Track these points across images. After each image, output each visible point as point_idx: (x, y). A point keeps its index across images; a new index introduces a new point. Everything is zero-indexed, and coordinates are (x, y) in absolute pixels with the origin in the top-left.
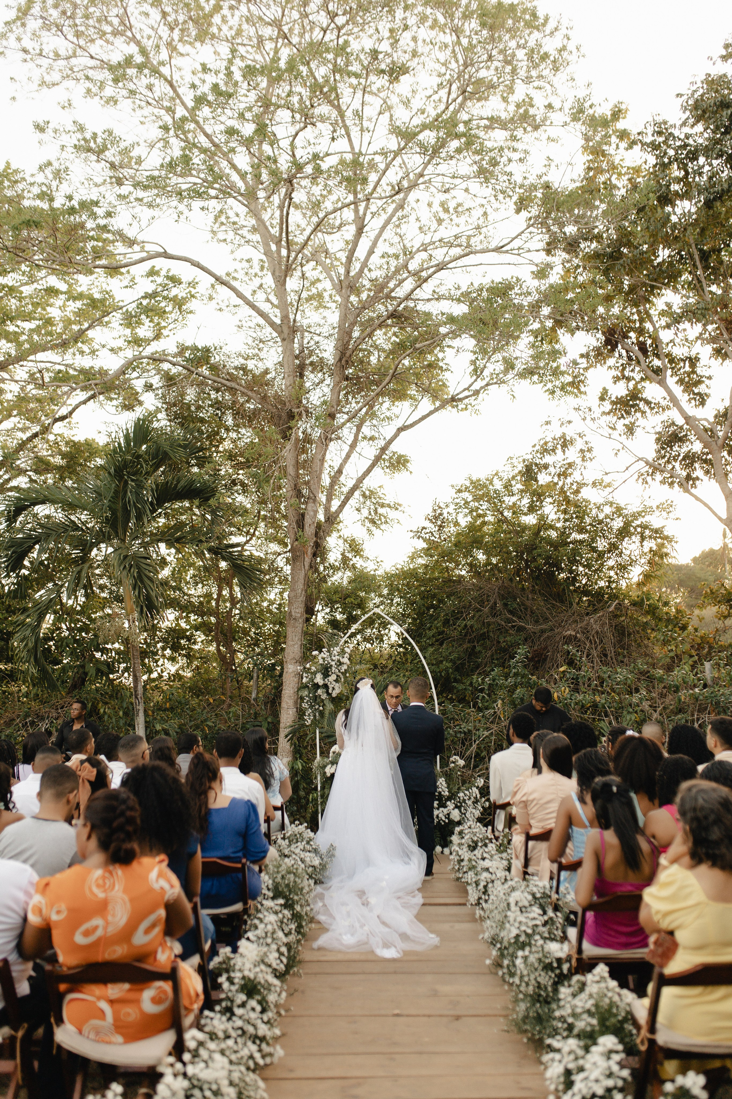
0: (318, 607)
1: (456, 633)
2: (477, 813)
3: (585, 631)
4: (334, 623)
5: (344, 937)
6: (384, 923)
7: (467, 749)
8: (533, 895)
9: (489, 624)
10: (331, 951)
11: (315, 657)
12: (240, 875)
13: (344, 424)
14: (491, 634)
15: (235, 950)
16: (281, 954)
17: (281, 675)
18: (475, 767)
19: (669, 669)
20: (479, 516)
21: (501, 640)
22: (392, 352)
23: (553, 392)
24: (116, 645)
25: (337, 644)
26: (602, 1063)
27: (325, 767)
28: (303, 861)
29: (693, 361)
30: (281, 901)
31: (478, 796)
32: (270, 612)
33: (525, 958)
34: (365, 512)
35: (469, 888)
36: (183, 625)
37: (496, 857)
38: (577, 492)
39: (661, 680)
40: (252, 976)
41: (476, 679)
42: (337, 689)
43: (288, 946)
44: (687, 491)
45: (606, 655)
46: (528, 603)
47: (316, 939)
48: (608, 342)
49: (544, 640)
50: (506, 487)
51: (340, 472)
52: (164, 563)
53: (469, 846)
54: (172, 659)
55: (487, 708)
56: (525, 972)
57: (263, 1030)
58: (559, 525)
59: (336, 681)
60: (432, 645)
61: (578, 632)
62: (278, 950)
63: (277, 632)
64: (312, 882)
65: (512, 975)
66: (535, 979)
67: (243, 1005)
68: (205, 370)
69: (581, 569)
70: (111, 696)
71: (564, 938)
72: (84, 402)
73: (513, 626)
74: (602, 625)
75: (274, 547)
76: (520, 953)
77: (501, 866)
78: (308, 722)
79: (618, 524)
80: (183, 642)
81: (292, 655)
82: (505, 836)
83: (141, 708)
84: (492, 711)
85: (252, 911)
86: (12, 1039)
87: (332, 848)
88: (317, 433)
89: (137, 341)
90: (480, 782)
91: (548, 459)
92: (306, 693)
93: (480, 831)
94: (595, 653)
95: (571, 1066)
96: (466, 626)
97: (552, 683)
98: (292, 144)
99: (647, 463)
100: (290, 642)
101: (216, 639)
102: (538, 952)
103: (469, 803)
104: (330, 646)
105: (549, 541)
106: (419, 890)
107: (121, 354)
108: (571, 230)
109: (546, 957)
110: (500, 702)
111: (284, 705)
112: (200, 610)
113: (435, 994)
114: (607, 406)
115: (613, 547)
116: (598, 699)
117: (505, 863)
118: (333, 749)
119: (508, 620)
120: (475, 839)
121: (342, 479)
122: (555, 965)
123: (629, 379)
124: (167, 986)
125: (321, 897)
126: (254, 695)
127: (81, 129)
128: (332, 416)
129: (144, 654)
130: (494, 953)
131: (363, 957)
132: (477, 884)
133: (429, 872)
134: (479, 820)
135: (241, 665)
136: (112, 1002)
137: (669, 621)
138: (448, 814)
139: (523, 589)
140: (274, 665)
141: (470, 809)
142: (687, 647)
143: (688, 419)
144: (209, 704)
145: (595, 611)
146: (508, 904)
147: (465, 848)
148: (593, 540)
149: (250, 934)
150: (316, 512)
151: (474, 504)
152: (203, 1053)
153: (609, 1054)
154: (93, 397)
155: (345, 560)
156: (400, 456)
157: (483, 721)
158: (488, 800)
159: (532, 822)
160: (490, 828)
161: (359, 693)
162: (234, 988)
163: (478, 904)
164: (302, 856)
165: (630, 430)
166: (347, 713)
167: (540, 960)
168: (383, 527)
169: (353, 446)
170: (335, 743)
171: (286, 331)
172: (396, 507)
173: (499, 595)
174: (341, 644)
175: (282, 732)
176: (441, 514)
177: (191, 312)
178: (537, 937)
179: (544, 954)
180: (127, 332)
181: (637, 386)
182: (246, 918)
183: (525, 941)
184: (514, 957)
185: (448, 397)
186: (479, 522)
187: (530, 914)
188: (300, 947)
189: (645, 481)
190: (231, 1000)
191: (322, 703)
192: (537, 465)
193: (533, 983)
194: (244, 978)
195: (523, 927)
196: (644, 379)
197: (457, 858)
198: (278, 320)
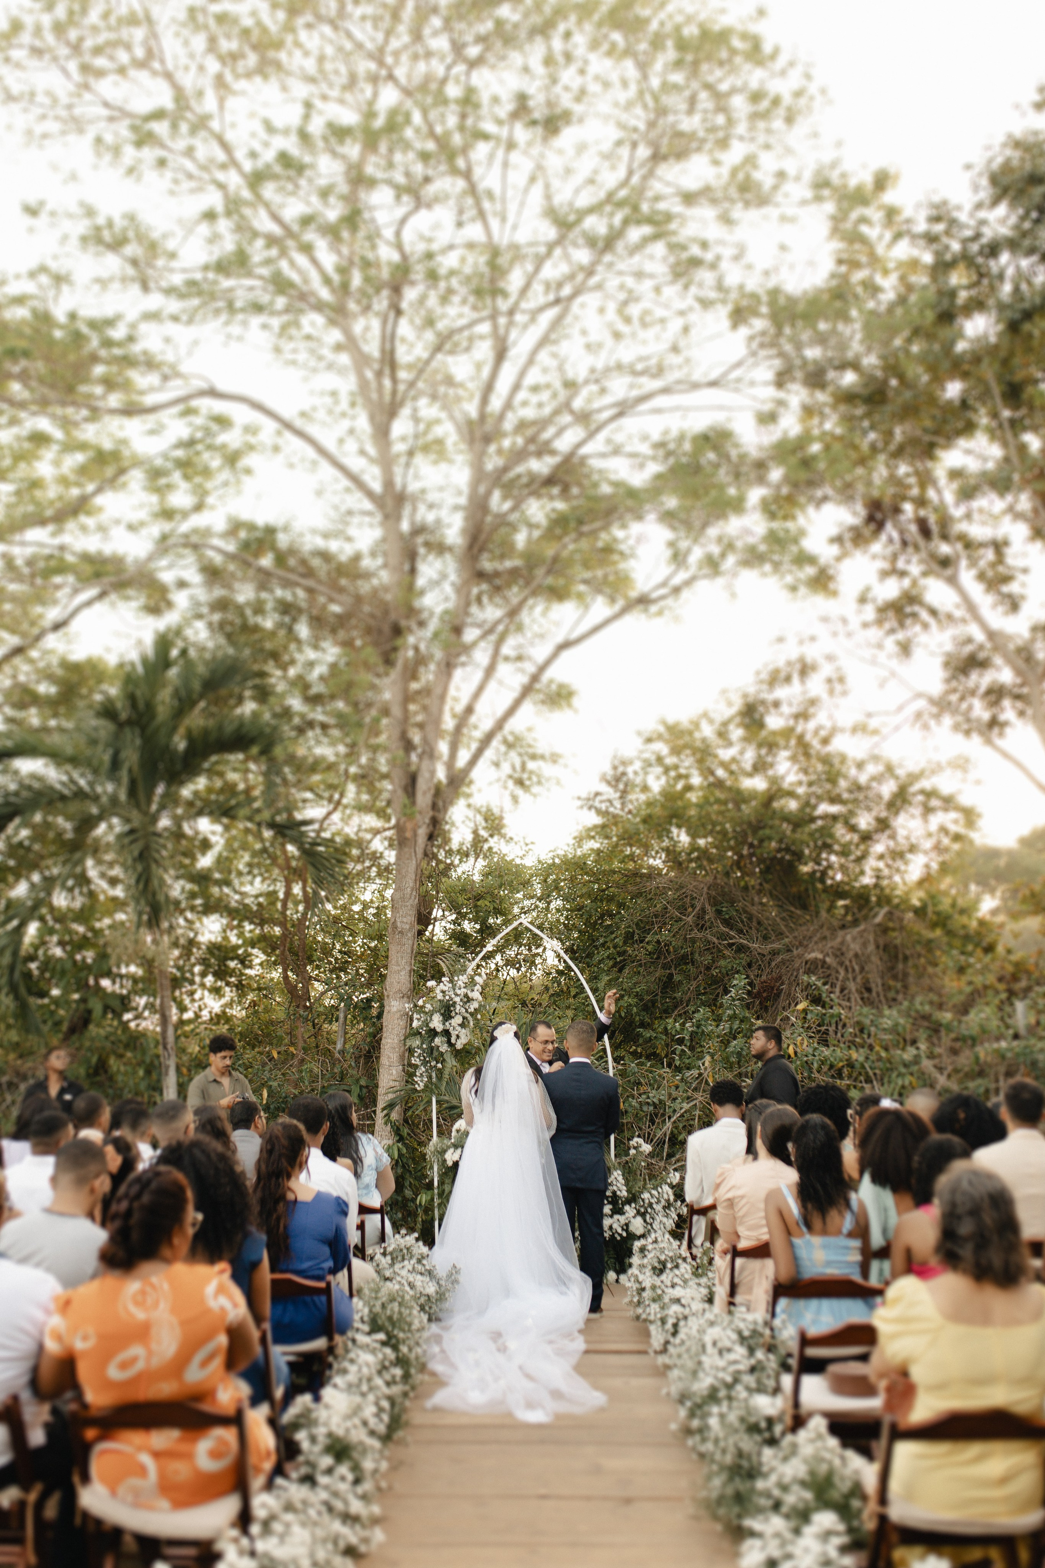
0: (437, 913)
1: (643, 954)
2: (670, 1224)
3: (839, 953)
4: (460, 938)
5: (470, 1394)
6: (529, 1377)
7: (658, 1129)
8: (740, 1333)
9: (693, 941)
10: (450, 1412)
11: (431, 990)
12: (324, 1298)
13: (474, 644)
14: (696, 957)
15: (317, 1399)
16: (382, 1409)
17: (380, 1016)
18: (670, 1156)
19: (964, 1009)
20: (680, 777)
21: (712, 966)
22: (550, 529)
23: (793, 589)
24: (133, 969)
25: (464, 971)
26: (817, 1548)
27: (444, 1151)
28: (412, 1286)
29: (999, 546)
30: (381, 1336)
31: (672, 1198)
32: (366, 920)
33: (722, 1416)
34: (506, 768)
35: (653, 1328)
36: (234, 939)
37: (690, 1283)
38: (825, 741)
39: (950, 1028)
40: (340, 1432)
41: (672, 1024)
42: (463, 1038)
43: (391, 1400)
44: (989, 742)
45: (869, 990)
46: (754, 910)
47: (429, 1395)
48: (870, 519)
49: (777, 966)
50: (720, 734)
51: (469, 710)
52: (206, 845)
53: (654, 1268)
54: (216, 991)
55: (688, 1068)
56: (722, 1435)
57: (356, 1506)
58: (801, 790)
59: (462, 1025)
60: (607, 972)
61: (828, 954)
62: (377, 1404)
63: (374, 950)
64: (425, 1318)
66: (736, 1446)
67: (329, 1471)
68: (266, 561)
69: (833, 858)
70: (127, 1046)
71: (777, 1390)
72: (89, 603)
73: (731, 945)
74: (865, 945)
75: (371, 821)
76: (715, 1410)
77: (698, 1296)
78: (420, 1086)
79: (887, 789)
80: (232, 964)
81: (396, 987)
82: (705, 1253)
83: (172, 1063)
84: (695, 1072)
85: (340, 1350)
86: (21, 1505)
87: (455, 1271)
88: (436, 655)
89: (167, 514)
90: (675, 1178)
91: (781, 693)
92: (418, 1043)
93: (669, 1246)
94: (852, 986)
95: (776, 1553)
96: (658, 943)
98: (398, 234)
99: (930, 699)
100: (393, 967)
101: (282, 961)
102: (739, 1408)
103: (658, 1208)
104: (452, 975)
105: (786, 818)
106: (580, 1331)
107: (144, 532)
108: (813, 353)
109: (752, 1416)
110: (708, 1059)
111: (384, 1060)
112: (259, 916)
113: (598, 1470)
114: (869, 612)
115: (883, 825)
116: (855, 1055)
117: (704, 1291)
118: (456, 1126)
119: (722, 936)
120: (663, 1257)
121: (473, 719)
122: (764, 1426)
123: (903, 574)
124: (229, 1435)
125: (438, 1339)
126: (339, 1046)
127: (90, 212)
128: (457, 630)
129: (176, 983)
130: (683, 1413)
132: (663, 1321)
133: (595, 1306)
134: (672, 1231)
135: (319, 999)
136: (157, 1455)
137: (967, 938)
138: (627, 1224)
139: (746, 888)
140: (369, 1000)
141: (660, 1218)
142: (991, 979)
143: (992, 635)
144: (272, 1059)
145: (855, 923)
146: (704, 1347)
147: (648, 1272)
148: (852, 813)
149: (337, 1380)
150: (433, 773)
151: (670, 761)
152: (277, 1527)
153: (826, 1535)
154: (102, 595)
155: (478, 841)
156: (561, 686)
157: (682, 1086)
159: (742, 1231)
160: (685, 1242)
161: (496, 1044)
162: (317, 1449)
163: (665, 1350)
164: (411, 1280)
165: (905, 649)
166: (478, 1073)
167: (742, 1420)
168: (535, 789)
169: (490, 671)
170: (460, 1116)
171: (390, 502)
172: (554, 758)
173: (709, 897)
174: (470, 971)
175: (382, 1102)
176: (624, 774)
177: (248, 471)
178: (739, 1388)
179: (749, 1410)
180: (154, 499)
181: (914, 583)
182: (331, 1359)
183: (722, 1393)
184: (705, 1416)
185: (634, 594)
186: (680, 786)
187: (732, 1357)
188: (408, 1403)
189: (926, 727)
190: (312, 1465)
191: (440, 1058)
192: (763, 702)
193: (732, 1449)
194: (330, 1435)
195: (721, 1375)
196: (925, 574)
197: (636, 1286)
198: (377, 486)
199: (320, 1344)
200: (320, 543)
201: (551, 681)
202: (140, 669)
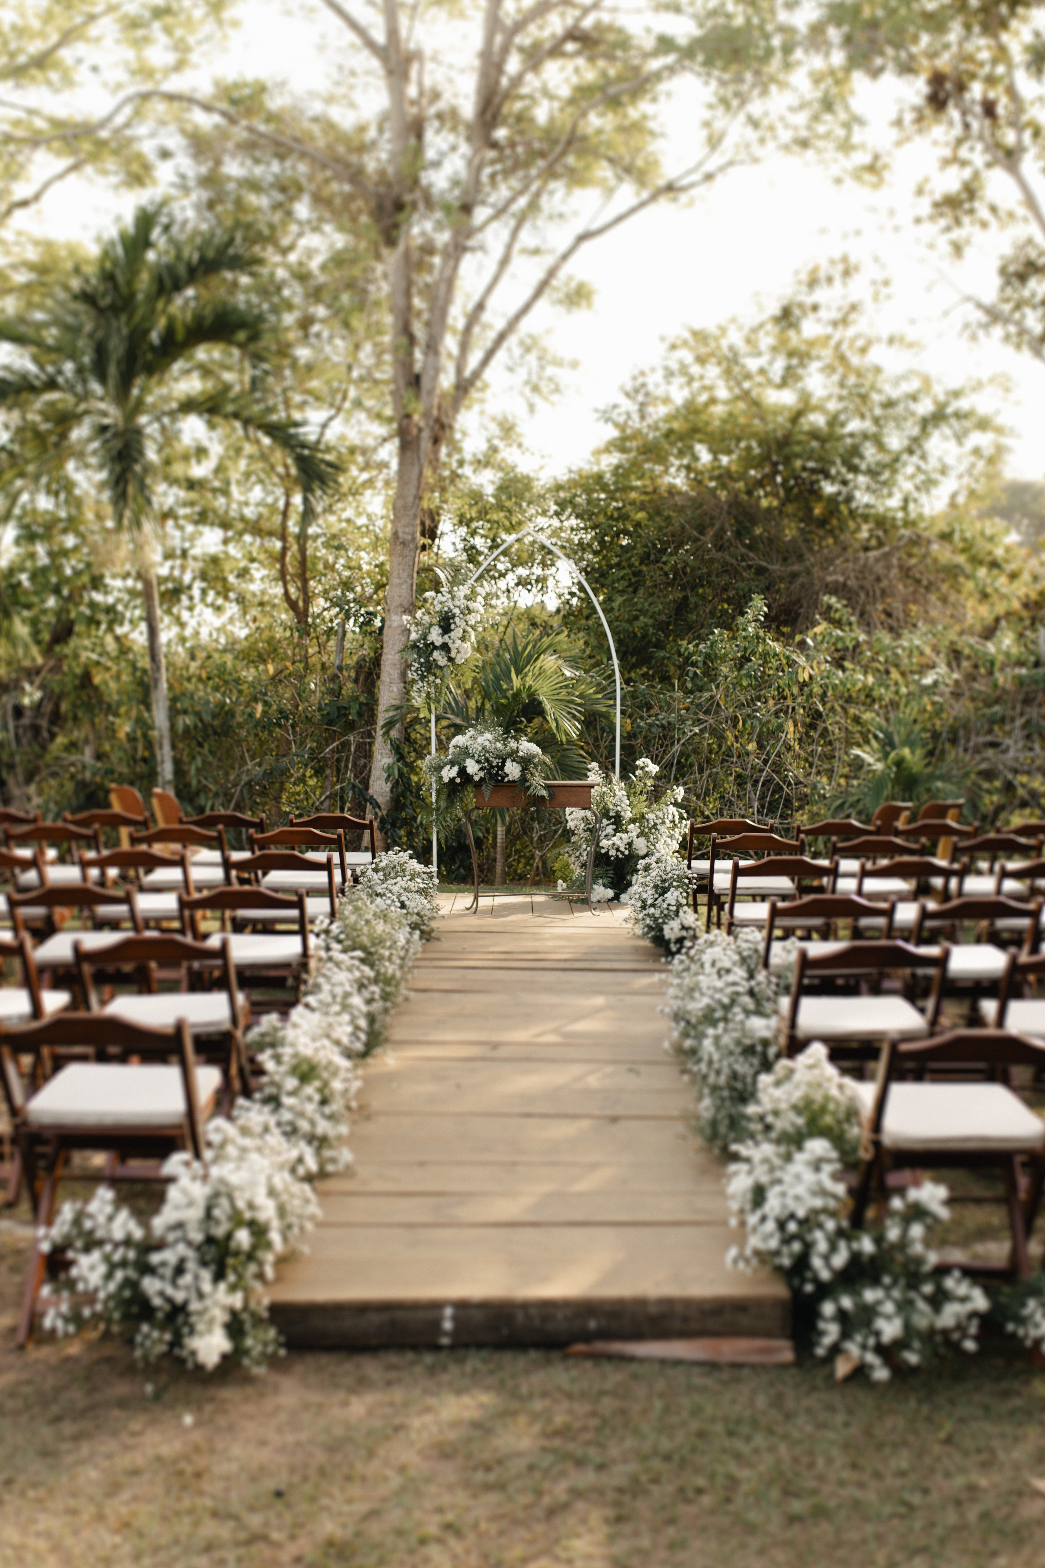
0: (444, 526)
1: (659, 575)
3: (861, 576)
4: (469, 553)
7: (666, 752)
9: (712, 561)
11: (429, 601)
13: (485, 226)
14: (714, 578)
15: (285, 1018)
16: (357, 1028)
17: (381, 631)
20: (704, 388)
21: (729, 588)
22: (572, 101)
23: (838, 181)
25: (465, 581)
26: (809, 1177)
27: (440, 769)
30: (359, 953)
33: (717, 1039)
36: (233, 552)
38: (863, 350)
40: (308, 1053)
41: (686, 646)
42: (463, 653)
43: (370, 1018)
48: (933, 97)
49: (797, 589)
50: (748, 341)
51: (480, 307)
54: (217, 608)
55: (701, 690)
56: (716, 1057)
57: (323, 1127)
58: (830, 405)
59: (462, 639)
61: (850, 577)
62: (352, 1023)
66: (730, 1066)
67: (293, 1093)
68: (259, 123)
69: (860, 479)
71: (774, 1012)
72: (61, 176)
73: (750, 567)
74: (888, 568)
76: (711, 1031)
78: (418, 703)
79: (925, 407)
81: (397, 601)
83: (162, 677)
84: (707, 696)
88: (443, 238)
89: (144, 71)
91: (820, 295)
92: (415, 656)
93: (676, 865)
95: (764, 1179)
99: (980, 306)
101: (282, 576)
102: (735, 1030)
103: (662, 828)
104: (451, 585)
105: (815, 434)
107: (120, 92)
109: (747, 1038)
110: (721, 682)
111: (384, 677)
112: (259, 528)
115: (914, 446)
116: (871, 679)
118: (454, 742)
119: (742, 557)
121: (486, 317)
122: (759, 1048)
123: (964, 163)
126: (338, 662)
128: (467, 208)
130: (676, 1032)
135: (320, 614)
138: (630, 843)
140: (371, 614)
145: (879, 546)
148: (882, 431)
149: (311, 1000)
151: (694, 370)
152: (232, 1151)
153: (816, 1165)
154: (75, 168)
156: (580, 285)
157: (693, 708)
162: (283, 1069)
165: (958, 249)
167: (738, 1042)
169: (504, 262)
171: (394, 57)
173: (729, 514)
174: (471, 581)
175: (382, 718)
176: (644, 385)
177: (235, 24)
178: (737, 1010)
179: (745, 1033)
180: (130, 54)
181: (976, 175)
183: (719, 1014)
184: (701, 1036)
185: (661, 182)
186: (703, 398)
187: (731, 978)
188: (388, 1019)
189: (974, 338)
190: (278, 1086)
191: (440, 674)
192: (801, 305)
193: (726, 1071)
194: (296, 1055)
195: (718, 996)
196: (989, 165)
198: (380, 36)
200: (317, 108)
201: (570, 278)
202: (120, 251)
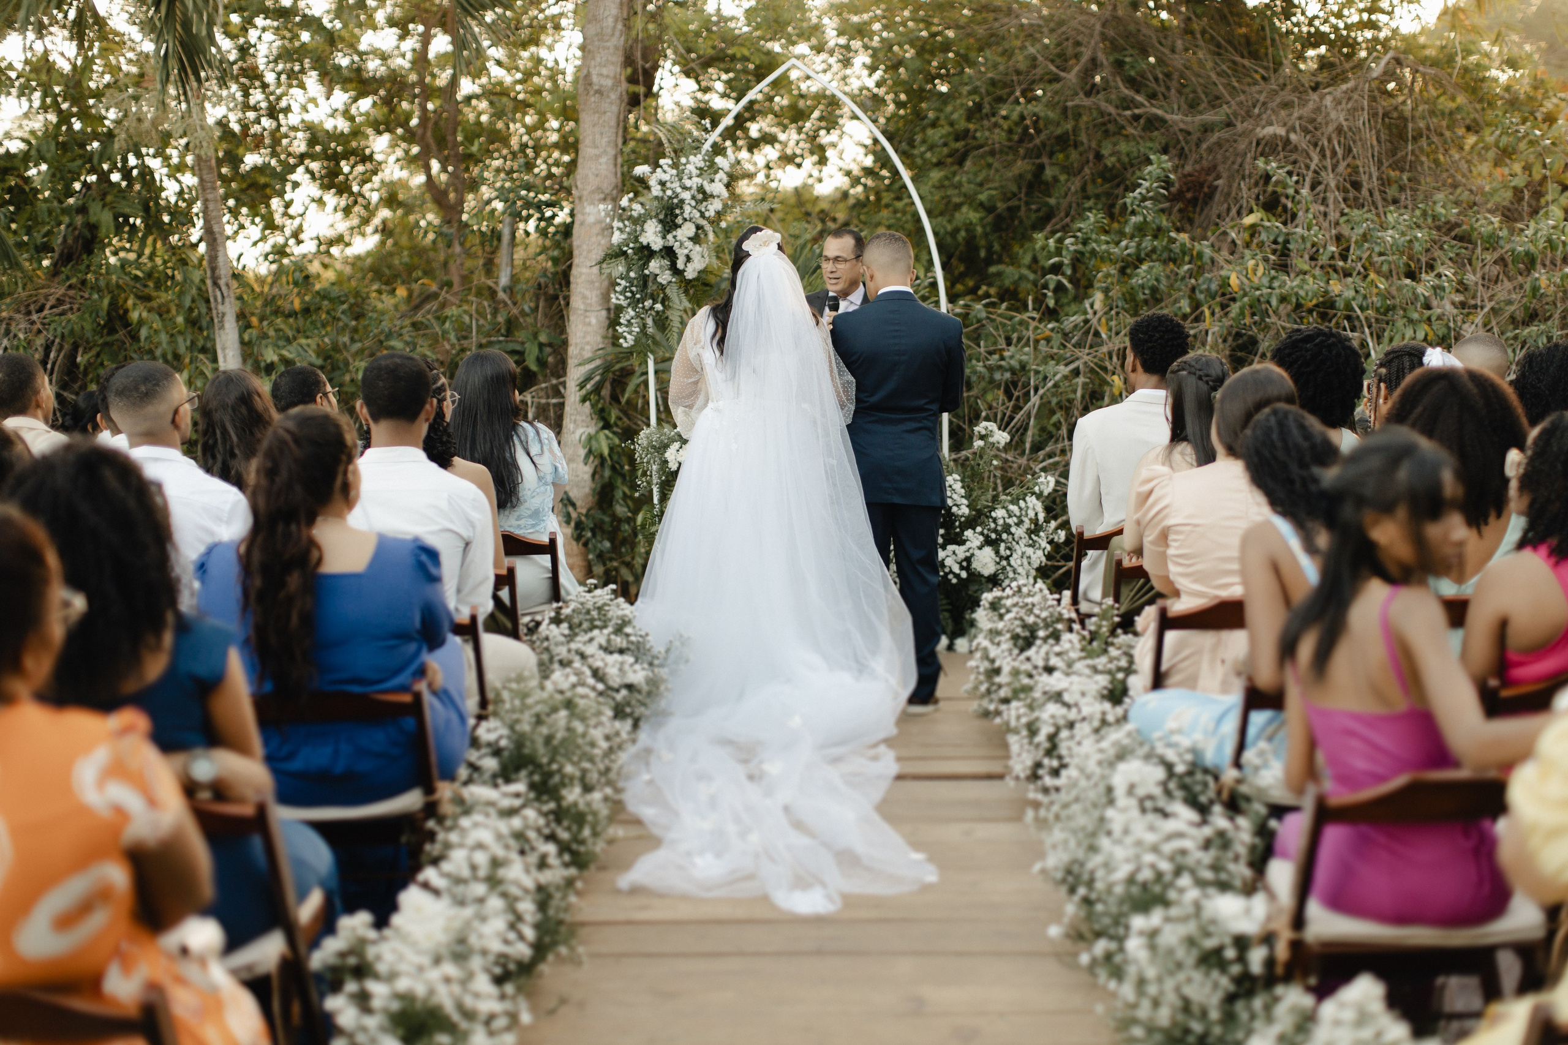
1: (998, 137)
2: (1038, 557)
3: (1311, 127)
5: (699, 861)
6: (799, 825)
7: (1017, 408)
9: (1077, 111)
10: (661, 895)
11: (642, 180)
12: (410, 723)
14: (1083, 138)
16: (518, 918)
17: (568, 231)
18: (1035, 448)
19: (1510, 216)
21: (1105, 152)
25: (696, 149)
27: (664, 447)
28: (599, 675)
31: (1041, 516)
33: (1152, 935)
35: (1013, 740)
37: (1079, 666)
39: (1491, 242)
40: (420, 990)
41: (1044, 242)
42: (696, 261)
43: (540, 895)
45: (1357, 185)
47: (626, 865)
49: (1210, 150)
53: (1015, 637)
55: (1067, 311)
56: (1151, 973)
59: (695, 239)
60: (939, 164)
61: (1293, 129)
62: (509, 910)
65: (1118, 973)
66: (1178, 989)
73: (1136, 118)
74: (1353, 112)
76: (1138, 922)
77: (1092, 690)
78: (629, 342)
81: (593, 182)
82: (1104, 615)
84: (1078, 318)
85: (447, 808)
87: (680, 642)
90: (1047, 483)
92: (621, 269)
93: (1043, 601)
94: (1330, 179)
96: (1022, 118)
97: (1225, 253)
100: (587, 150)
102: (1184, 921)
103: (1019, 532)
104: (676, 153)
106: (888, 741)
109: (1207, 934)
110: (1098, 297)
111: (576, 302)
113: (918, 1008)
116: (1335, 287)
117: (1103, 681)
119: (1126, 103)
120: (1031, 620)
122: (1230, 953)
125: (649, 759)
126: (506, 281)
131: (741, 913)
132: (1032, 730)
133: (922, 692)
134: (1043, 572)
138: (968, 560)
140: (551, 205)
141: (1020, 548)
144: (397, 302)
145: (1335, 81)
146: (1110, 790)
147: (1005, 642)
149: (429, 874)
157: (1057, 341)
158: (1065, 525)
160: (1067, 594)
161: (747, 266)
163: (1034, 777)
164: (598, 664)
167: (1190, 942)
173: (1104, 37)
174: (706, 147)
178: (1183, 881)
179: (1202, 925)
182: (431, 824)
184: (1122, 933)
187: (1167, 823)
191: (661, 295)
193: (1170, 999)
195: (1148, 856)
197: (985, 665)
199: (410, 801)
